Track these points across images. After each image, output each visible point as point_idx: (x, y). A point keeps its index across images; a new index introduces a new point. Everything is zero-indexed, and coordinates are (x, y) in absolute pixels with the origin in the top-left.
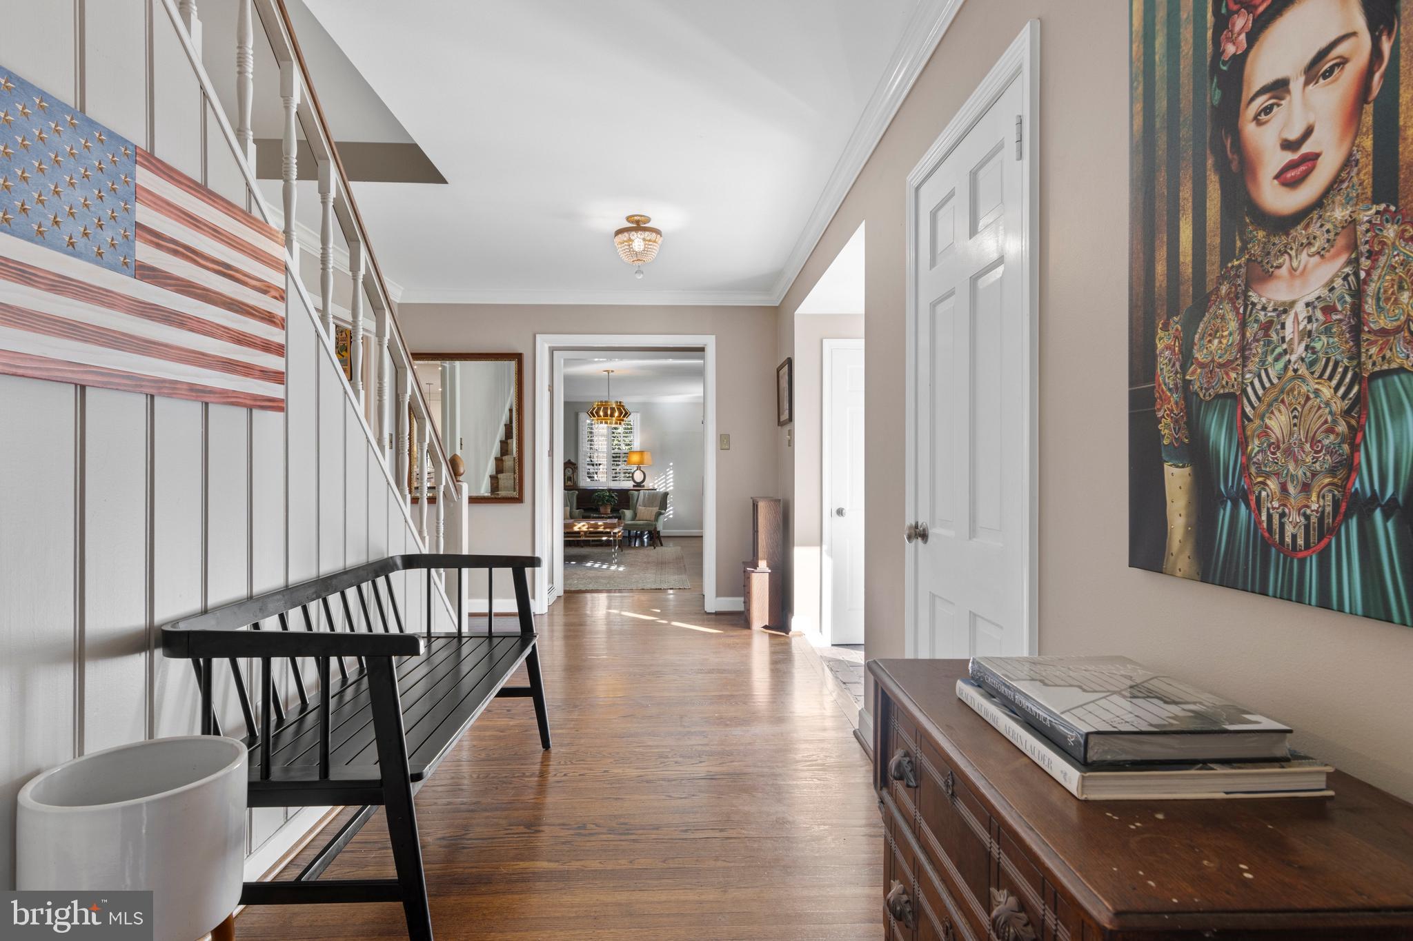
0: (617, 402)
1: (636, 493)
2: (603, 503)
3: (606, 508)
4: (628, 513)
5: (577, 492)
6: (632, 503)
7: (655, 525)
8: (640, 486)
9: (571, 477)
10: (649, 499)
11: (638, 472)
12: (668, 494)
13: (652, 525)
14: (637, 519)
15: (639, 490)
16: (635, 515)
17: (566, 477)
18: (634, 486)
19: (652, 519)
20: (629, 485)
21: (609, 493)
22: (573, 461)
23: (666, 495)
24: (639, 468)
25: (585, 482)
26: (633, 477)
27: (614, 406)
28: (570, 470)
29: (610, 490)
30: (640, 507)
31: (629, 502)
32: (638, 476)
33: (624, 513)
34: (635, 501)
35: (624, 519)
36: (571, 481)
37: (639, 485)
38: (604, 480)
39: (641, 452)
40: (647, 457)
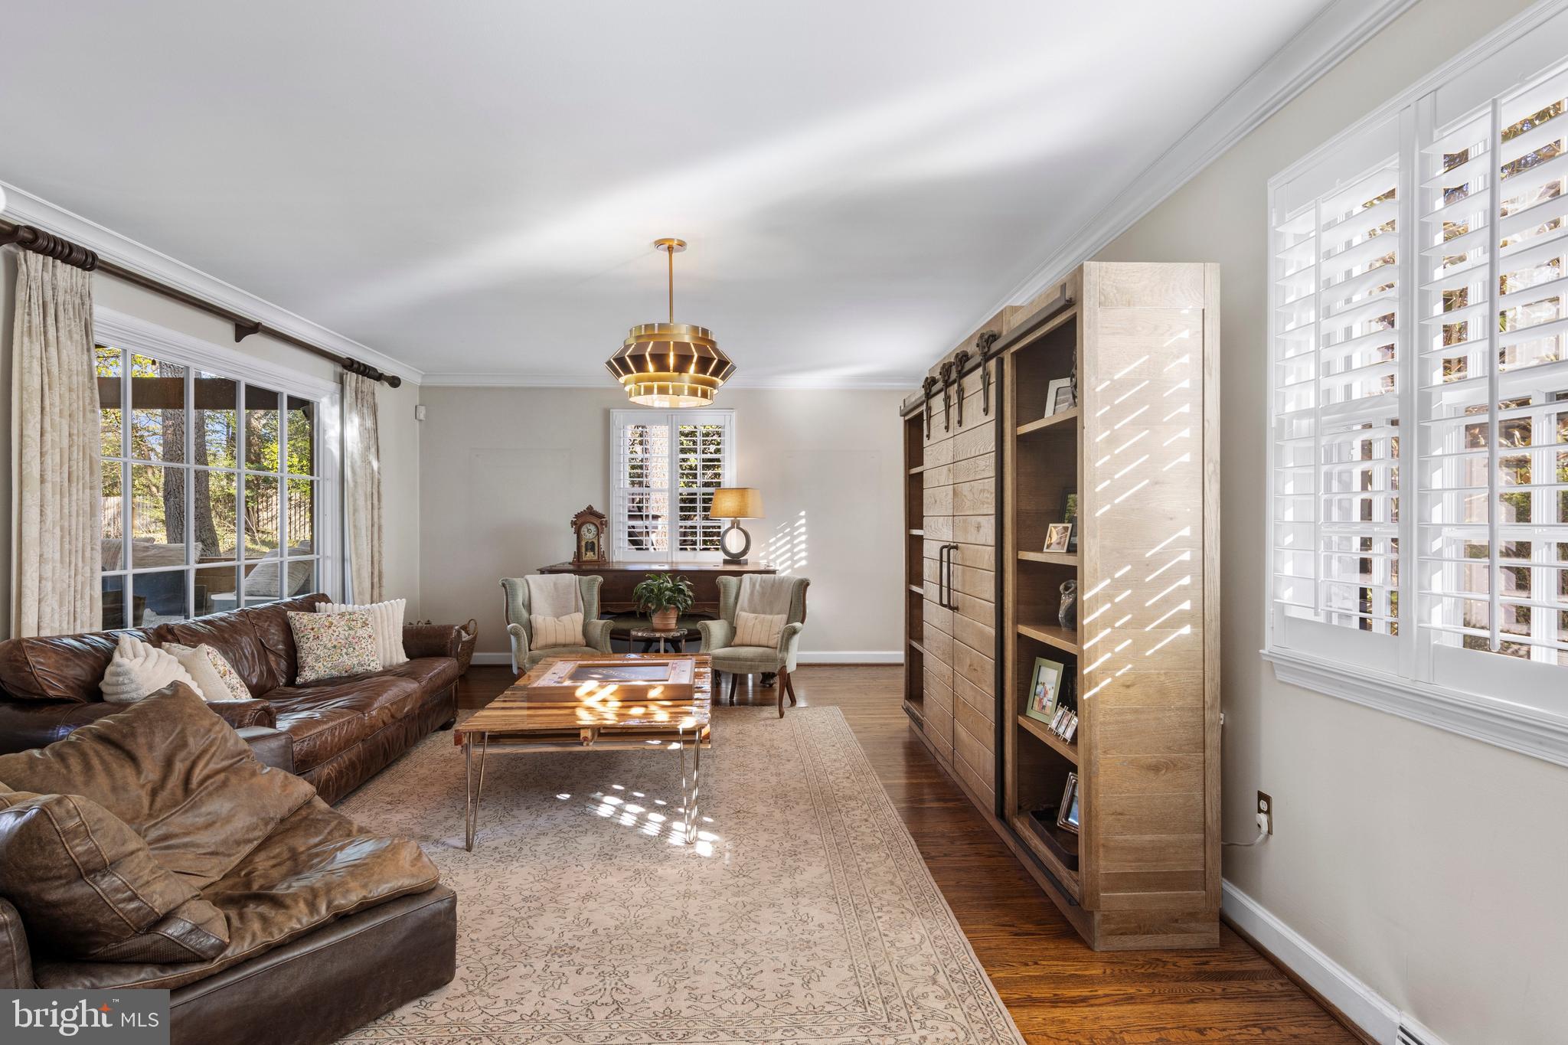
0: (695, 329)
1: (733, 580)
2: (659, 607)
3: (665, 617)
4: (716, 629)
5: (600, 579)
6: (726, 603)
7: (783, 661)
8: (738, 563)
9: (593, 543)
10: (763, 594)
11: (734, 532)
12: (808, 584)
13: (774, 660)
14: (737, 640)
15: (739, 574)
16: (733, 630)
17: (583, 543)
18: (726, 562)
19: (772, 643)
20: (711, 560)
21: (673, 579)
22: (598, 508)
23: (803, 585)
24: (735, 525)
25: (622, 555)
26: (722, 543)
27: (687, 339)
28: (592, 528)
29: (675, 574)
30: (743, 614)
31: (717, 599)
32: (734, 542)
33: (707, 629)
34: (732, 600)
35: (708, 645)
36: (593, 550)
37: (735, 559)
38: (663, 548)
39: (742, 491)
40: (754, 501)
